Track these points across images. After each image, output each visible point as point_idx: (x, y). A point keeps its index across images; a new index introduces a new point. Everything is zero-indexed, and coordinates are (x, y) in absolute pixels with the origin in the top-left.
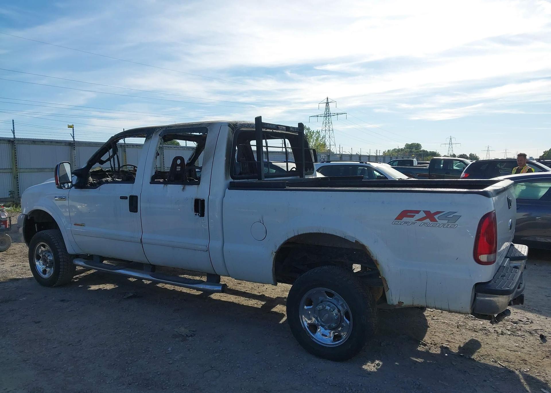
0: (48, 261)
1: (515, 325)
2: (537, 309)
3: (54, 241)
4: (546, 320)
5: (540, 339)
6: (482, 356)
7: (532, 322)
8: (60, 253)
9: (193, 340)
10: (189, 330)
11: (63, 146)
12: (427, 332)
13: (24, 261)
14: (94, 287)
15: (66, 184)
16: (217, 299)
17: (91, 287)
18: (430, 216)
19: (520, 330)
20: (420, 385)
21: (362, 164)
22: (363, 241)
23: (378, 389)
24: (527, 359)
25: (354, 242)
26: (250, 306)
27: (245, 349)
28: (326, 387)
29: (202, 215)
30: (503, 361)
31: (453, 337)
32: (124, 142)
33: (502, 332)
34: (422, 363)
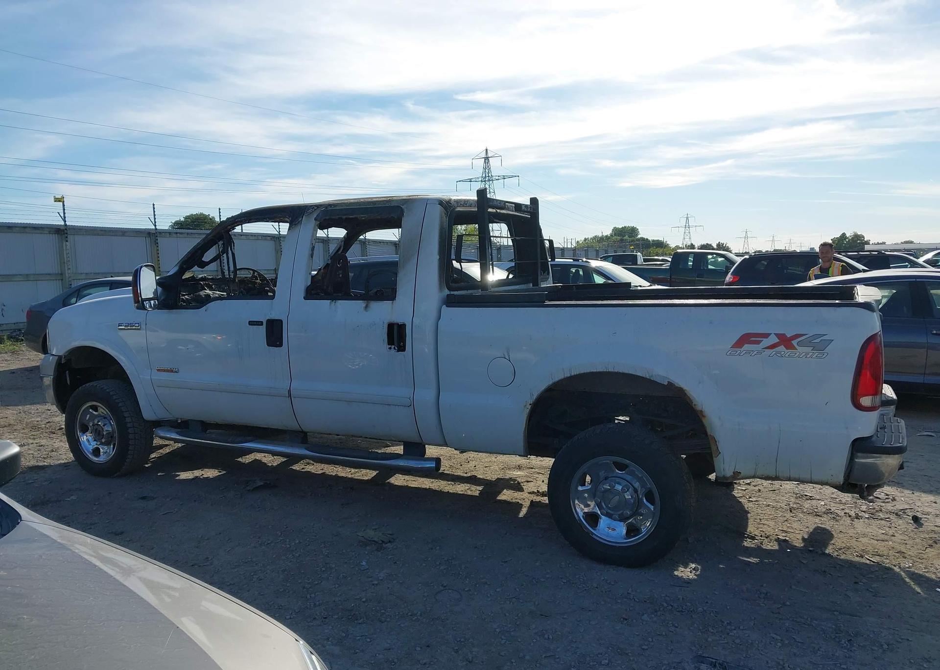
0: (105, 433)
1: (872, 504)
2: (896, 481)
3: (116, 399)
4: (913, 495)
5: (912, 522)
6: (840, 549)
7: (894, 500)
8: (128, 420)
9: (395, 547)
10: (383, 534)
11: (46, 235)
12: (749, 521)
13: (35, 437)
14: (184, 475)
15: (147, 302)
16: (402, 485)
17: (179, 475)
18: (785, 341)
19: (881, 511)
20: (767, 593)
21: (576, 263)
22: (680, 382)
23: (709, 602)
24: (904, 550)
25: (666, 383)
26: (460, 494)
27: (483, 557)
28: (632, 605)
29: (402, 348)
30: (872, 555)
31: (789, 525)
32: (154, 227)
33: (857, 514)
34: (757, 564)
